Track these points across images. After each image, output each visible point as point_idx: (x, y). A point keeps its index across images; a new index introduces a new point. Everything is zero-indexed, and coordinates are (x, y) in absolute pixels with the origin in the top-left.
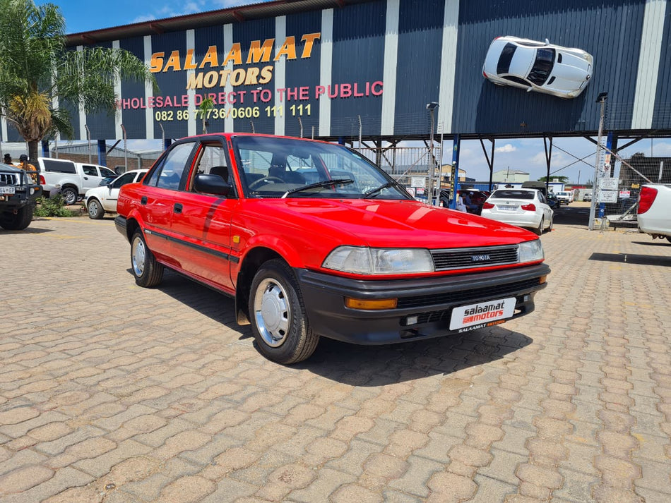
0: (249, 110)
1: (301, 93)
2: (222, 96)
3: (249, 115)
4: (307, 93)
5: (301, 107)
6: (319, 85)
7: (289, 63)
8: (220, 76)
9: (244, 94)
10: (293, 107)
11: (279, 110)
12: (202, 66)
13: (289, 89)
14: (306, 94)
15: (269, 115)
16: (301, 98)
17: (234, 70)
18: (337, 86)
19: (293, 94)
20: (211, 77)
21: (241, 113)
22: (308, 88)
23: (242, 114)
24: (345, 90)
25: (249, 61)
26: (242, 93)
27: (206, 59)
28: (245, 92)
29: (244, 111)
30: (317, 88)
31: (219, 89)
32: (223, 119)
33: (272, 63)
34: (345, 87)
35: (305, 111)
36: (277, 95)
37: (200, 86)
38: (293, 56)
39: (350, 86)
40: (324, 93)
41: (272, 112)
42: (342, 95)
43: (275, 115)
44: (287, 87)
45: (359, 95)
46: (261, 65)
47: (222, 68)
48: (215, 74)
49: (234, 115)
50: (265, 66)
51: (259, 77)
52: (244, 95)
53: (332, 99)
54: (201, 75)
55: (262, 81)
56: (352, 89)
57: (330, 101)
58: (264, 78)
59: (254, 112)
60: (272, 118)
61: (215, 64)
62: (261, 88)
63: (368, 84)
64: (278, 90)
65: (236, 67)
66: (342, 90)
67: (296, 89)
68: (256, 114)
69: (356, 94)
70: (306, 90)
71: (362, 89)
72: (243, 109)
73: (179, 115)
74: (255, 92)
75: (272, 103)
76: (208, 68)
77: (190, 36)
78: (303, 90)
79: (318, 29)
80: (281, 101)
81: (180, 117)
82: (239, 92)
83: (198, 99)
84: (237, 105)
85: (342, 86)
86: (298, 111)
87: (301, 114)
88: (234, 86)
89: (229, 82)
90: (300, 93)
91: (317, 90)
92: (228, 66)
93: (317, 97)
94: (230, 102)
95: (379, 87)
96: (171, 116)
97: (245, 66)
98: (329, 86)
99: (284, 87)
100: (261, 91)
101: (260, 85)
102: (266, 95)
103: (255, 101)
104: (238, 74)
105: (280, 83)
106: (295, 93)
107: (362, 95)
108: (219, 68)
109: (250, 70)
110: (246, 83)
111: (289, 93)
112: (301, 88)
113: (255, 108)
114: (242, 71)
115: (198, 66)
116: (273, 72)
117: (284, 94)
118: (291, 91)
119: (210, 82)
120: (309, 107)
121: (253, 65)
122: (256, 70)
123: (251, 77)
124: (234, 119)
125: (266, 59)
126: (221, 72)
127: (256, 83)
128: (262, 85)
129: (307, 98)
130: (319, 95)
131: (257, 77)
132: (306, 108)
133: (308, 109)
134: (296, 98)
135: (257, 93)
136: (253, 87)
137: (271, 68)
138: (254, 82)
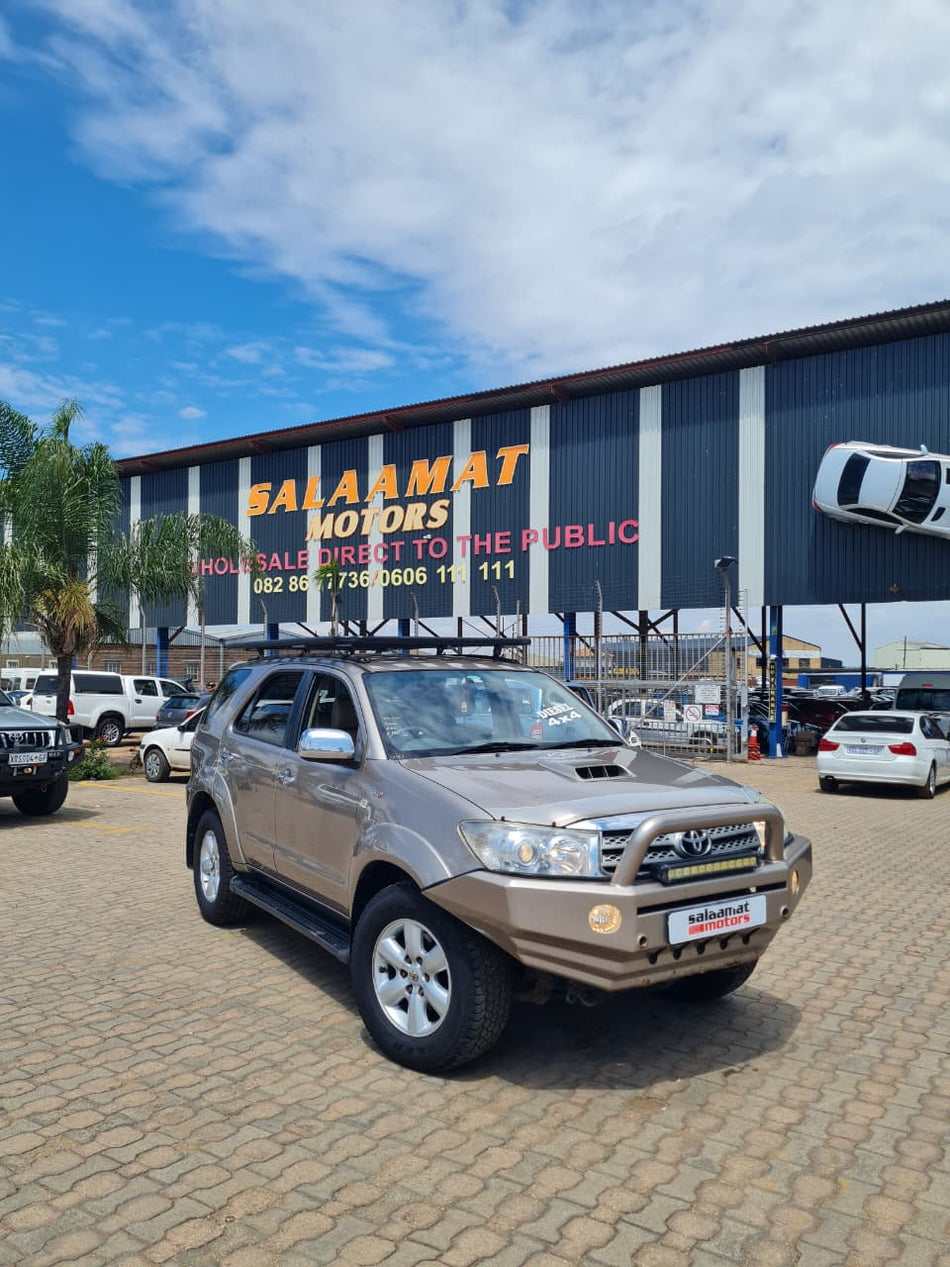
0: (409, 573)
2: (365, 550)
3: (409, 580)
4: (508, 541)
5: (497, 565)
6: (527, 526)
7: (477, 495)
8: (362, 519)
9: (401, 546)
10: (485, 566)
11: (460, 572)
12: (332, 502)
13: (477, 537)
14: (506, 544)
15: (443, 580)
16: (498, 551)
17: (385, 508)
18: (558, 529)
19: (483, 543)
20: (347, 520)
21: (397, 578)
22: (509, 533)
23: (397, 580)
24: (575, 536)
25: (409, 493)
26: (397, 545)
27: (339, 492)
28: (403, 543)
29: (402, 575)
30: (525, 533)
31: (359, 539)
32: (366, 588)
33: (448, 494)
34: (572, 531)
35: (505, 572)
36: (457, 546)
37: (328, 535)
38: (483, 482)
39: (580, 529)
40: (536, 541)
41: (448, 575)
42: (568, 544)
43: (453, 580)
44: (473, 532)
45: (598, 543)
46: (429, 499)
47: (365, 505)
48: (353, 516)
49: (385, 581)
50: (436, 501)
51: (427, 518)
52: (402, 548)
53: (551, 551)
54: (330, 517)
55: (431, 524)
56: (585, 534)
57: (547, 553)
58: (435, 520)
59: (418, 575)
60: (449, 584)
61: (353, 498)
62: (429, 536)
63: (612, 525)
64: (459, 538)
65: (387, 503)
66: (568, 536)
67: (489, 536)
68: (421, 578)
69: (591, 542)
70: (506, 537)
71: (602, 533)
72: (400, 571)
73: (292, 583)
74: (419, 543)
75: (448, 560)
76: (341, 506)
77: (314, 457)
78: (501, 538)
79: (524, 438)
80: (464, 555)
81: (294, 587)
82: (392, 544)
83: (324, 557)
84: (389, 565)
85: (568, 529)
86: (492, 572)
87: (498, 577)
88: (385, 534)
89: (376, 526)
90: (498, 541)
91: (524, 537)
92: (376, 501)
93: (524, 549)
94: (377, 560)
95: (633, 530)
96: (280, 584)
97: (404, 502)
98: (545, 530)
99: (469, 534)
100: (430, 540)
101: (427, 530)
102: (438, 547)
103: (420, 557)
104: (392, 514)
105: (462, 526)
106: (488, 543)
107: (603, 543)
108: (360, 506)
109: (411, 507)
110: (404, 529)
111: (477, 543)
112: (498, 535)
113: (420, 569)
114: (398, 510)
115: (325, 503)
116: (450, 509)
117: (468, 543)
118: (481, 540)
119: (345, 528)
120: (511, 565)
121: (416, 499)
122: (422, 507)
123: (412, 518)
124: (385, 588)
125: (438, 488)
126: (363, 512)
127: (422, 527)
128: (431, 531)
129: (509, 550)
130: (528, 545)
131: (423, 518)
132: (507, 567)
133: (509, 568)
134: (488, 551)
135: (423, 544)
136: (416, 534)
137: (446, 503)
138: (419, 526)
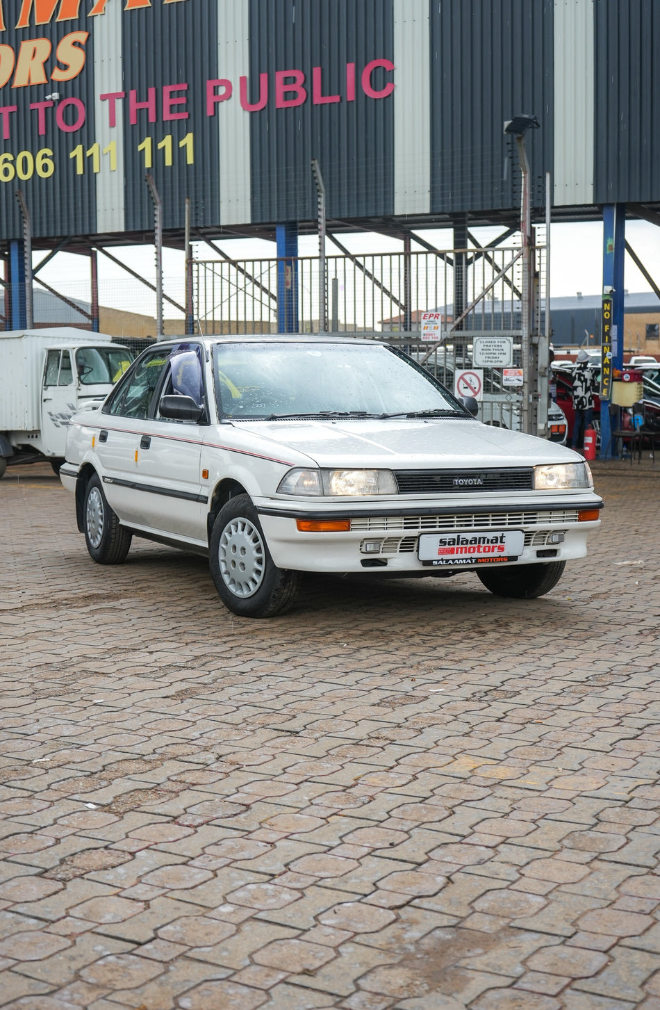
0: (25, 159)
1: (167, 102)
3: (25, 171)
4: (183, 100)
5: (167, 142)
6: (214, 75)
7: (131, 21)
9: (11, 113)
10: (146, 144)
11: (107, 155)
13: (133, 95)
14: (180, 106)
15: (79, 170)
16: (167, 116)
18: (264, 78)
19: (141, 106)
21: (6, 169)
22: (184, 86)
23: (6, 172)
24: (290, 88)
25: (23, 22)
26: (5, 112)
28: (14, 108)
29: (14, 163)
30: (209, 85)
33: (85, 23)
34: (287, 81)
35: (179, 153)
36: (101, 111)
40: (228, 96)
41: (88, 161)
42: (280, 103)
43: (95, 170)
44: (127, 87)
45: (328, 100)
46: (55, 31)
50: (65, 34)
51: (51, 63)
52: (13, 117)
53: (252, 114)
55: (58, 75)
56: (308, 84)
57: (247, 115)
58: (65, 67)
59: (40, 163)
60: (90, 176)
62: (56, 96)
63: (351, 68)
64: (103, 98)
66: (280, 89)
67: (152, 92)
68: (45, 168)
69: (318, 100)
70: (180, 93)
71: (334, 86)
72: (11, 157)
74: (40, 106)
75: (87, 136)
78: (172, 94)
80: (112, 124)
85: (280, 76)
86: (158, 154)
87: (168, 162)
90: (167, 100)
91: (209, 92)
93: (210, 112)
95: (384, 79)
97: (13, 37)
98: (243, 80)
99: (120, 90)
100: (56, 102)
101: (50, 85)
102: (70, 114)
103: (42, 131)
105: (109, 78)
106: (151, 104)
107: (336, 99)
109: (25, 46)
110: (17, 83)
111: (134, 106)
112: (167, 89)
113: (43, 152)
116: (88, 48)
117: (119, 104)
118: (139, 100)
120: (188, 141)
121: (33, 32)
122: (43, 46)
123: (29, 64)
127: (42, 80)
128: (61, 86)
129: (184, 116)
130: (216, 106)
131: (45, 64)
132: (182, 144)
133: (185, 146)
134: (152, 119)
135: (46, 109)
136: (34, 92)
137: (81, 37)
138: (39, 78)
